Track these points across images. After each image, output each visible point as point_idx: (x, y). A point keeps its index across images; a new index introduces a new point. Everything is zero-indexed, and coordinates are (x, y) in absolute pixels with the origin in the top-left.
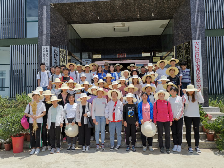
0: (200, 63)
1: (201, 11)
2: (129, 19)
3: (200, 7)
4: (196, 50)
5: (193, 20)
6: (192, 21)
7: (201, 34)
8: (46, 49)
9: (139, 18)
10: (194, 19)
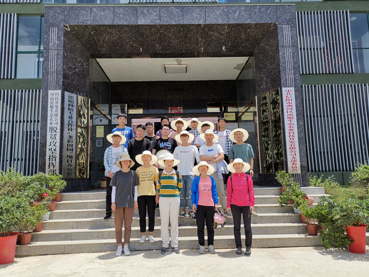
0: (295, 121)
1: (293, 46)
2: (188, 53)
3: (292, 39)
4: (288, 102)
5: (282, 58)
6: (281, 60)
7: (294, 79)
8: (55, 95)
9: (203, 53)
10: (284, 58)
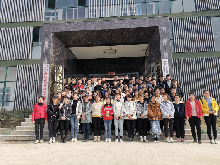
2: (114, 43)
3: (167, 34)
4: (45, 71)
5: (162, 44)
9: (122, 43)
